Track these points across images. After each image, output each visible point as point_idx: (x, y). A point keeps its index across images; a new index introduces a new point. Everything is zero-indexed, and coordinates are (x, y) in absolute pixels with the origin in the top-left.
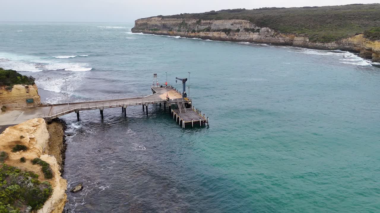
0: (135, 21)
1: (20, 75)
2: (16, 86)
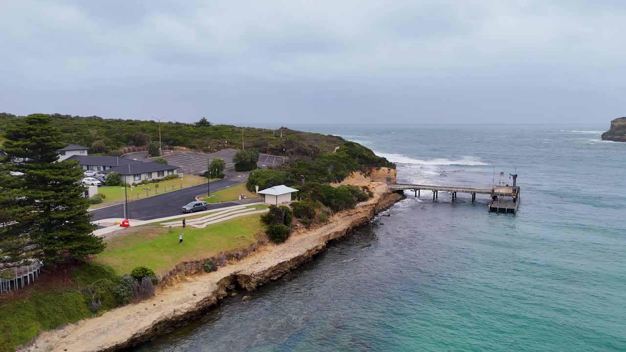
0: (611, 122)
1: (388, 162)
2: (383, 168)
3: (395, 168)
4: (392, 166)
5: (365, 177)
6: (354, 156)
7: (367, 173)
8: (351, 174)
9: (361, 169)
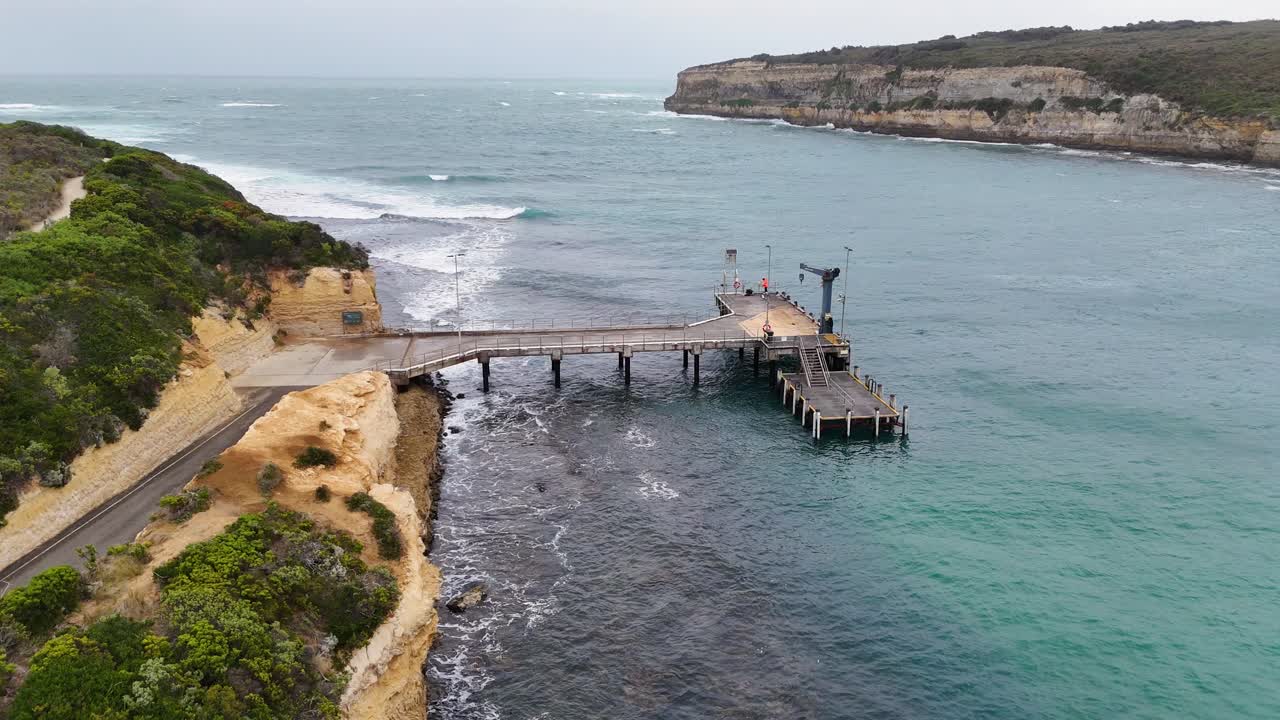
0: (679, 75)
1: (330, 240)
2: (316, 271)
3: (364, 267)
4: (350, 257)
5: (250, 326)
6: (172, 230)
7: (252, 304)
8: (187, 348)
9: (220, 292)
